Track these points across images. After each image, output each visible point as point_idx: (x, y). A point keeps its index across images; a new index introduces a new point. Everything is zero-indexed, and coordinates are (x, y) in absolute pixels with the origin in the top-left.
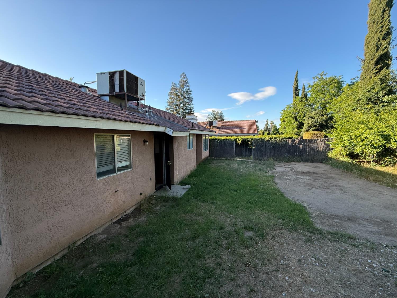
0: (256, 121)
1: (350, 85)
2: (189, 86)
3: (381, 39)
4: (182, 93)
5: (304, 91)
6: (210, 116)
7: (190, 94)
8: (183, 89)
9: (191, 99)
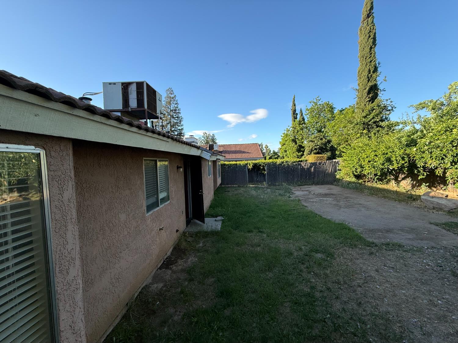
0: (258, 144)
1: (341, 111)
2: (177, 104)
3: (372, 71)
4: (169, 112)
5: (302, 115)
6: (201, 140)
7: (178, 113)
8: (170, 106)
9: (180, 120)
